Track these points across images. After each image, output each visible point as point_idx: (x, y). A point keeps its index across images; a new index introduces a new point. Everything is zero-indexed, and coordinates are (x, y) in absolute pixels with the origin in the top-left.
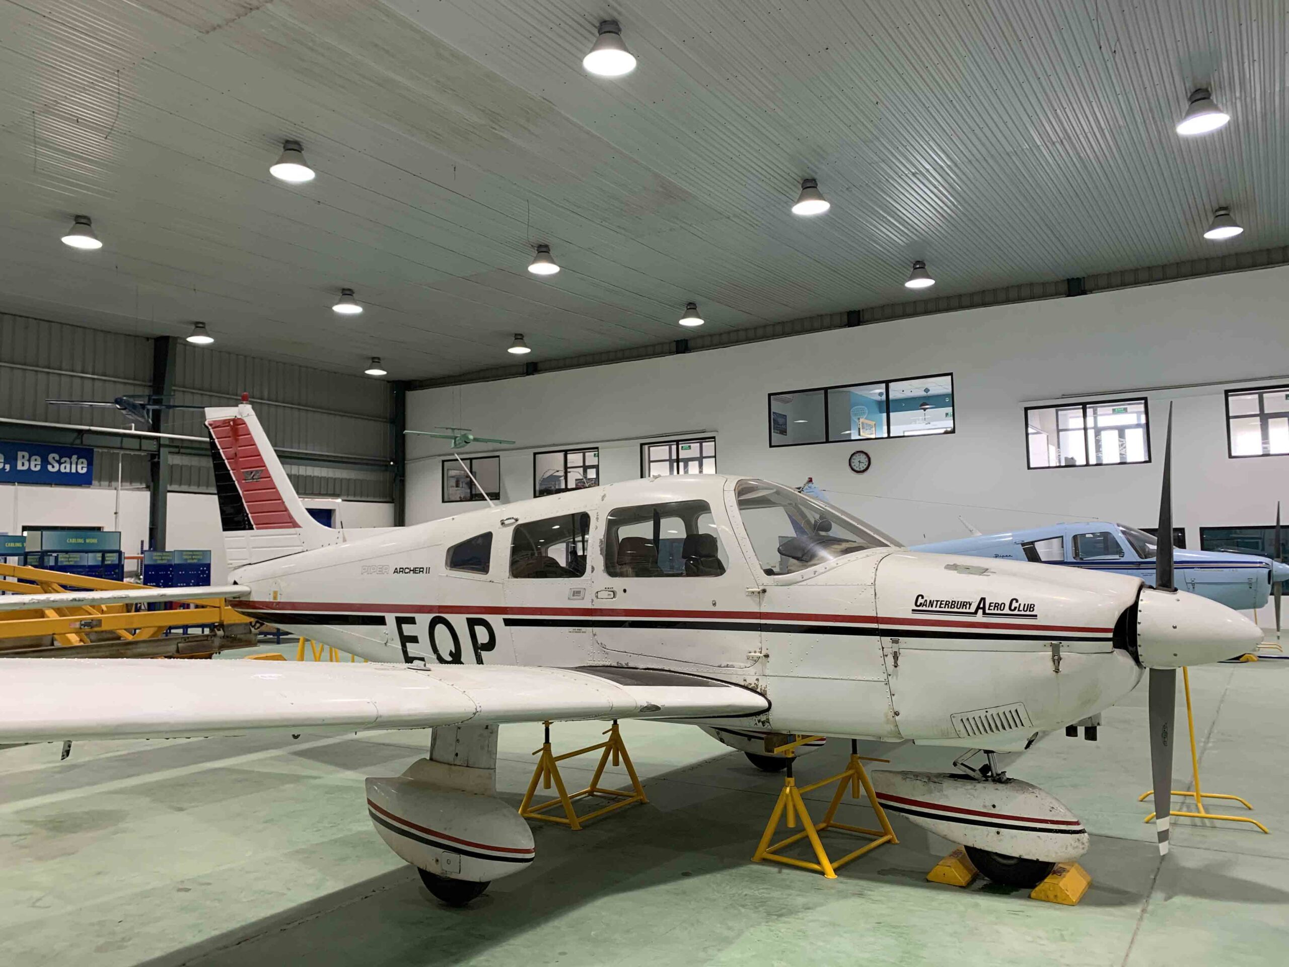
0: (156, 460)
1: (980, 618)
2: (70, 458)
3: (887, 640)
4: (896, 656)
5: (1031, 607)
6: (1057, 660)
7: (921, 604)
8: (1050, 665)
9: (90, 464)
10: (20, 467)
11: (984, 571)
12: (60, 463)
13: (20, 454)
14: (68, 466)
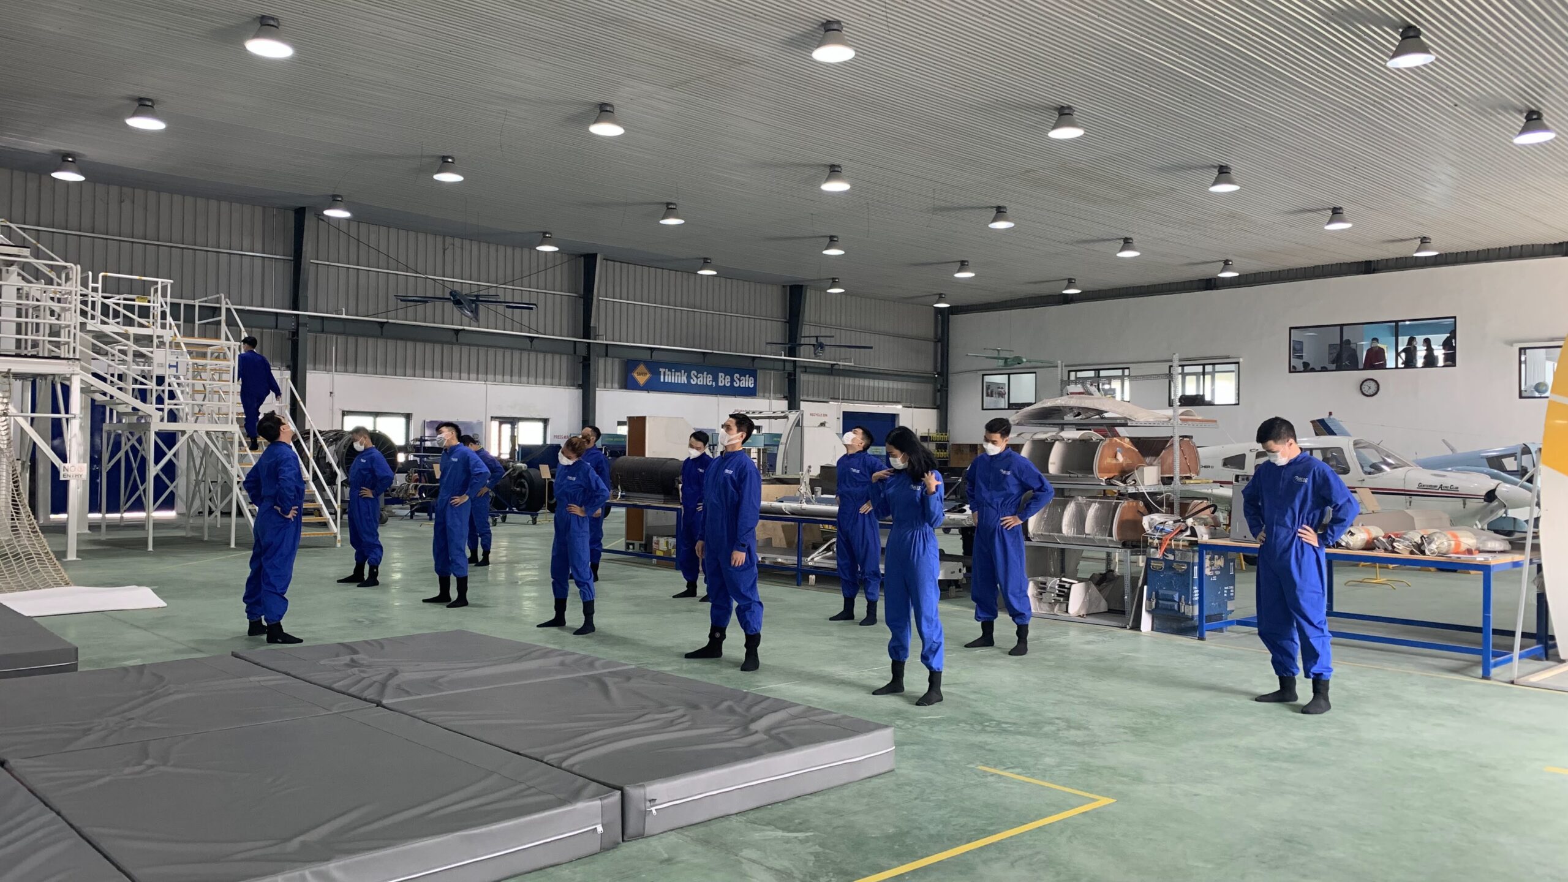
0: (793, 377)
1: (1440, 491)
2: (745, 376)
3: (1408, 497)
4: (1410, 502)
5: (1457, 488)
6: (1465, 504)
7: (1420, 485)
8: (1462, 506)
9: (755, 381)
10: (720, 384)
11: (1444, 476)
12: (740, 381)
13: (720, 374)
14: (744, 382)
